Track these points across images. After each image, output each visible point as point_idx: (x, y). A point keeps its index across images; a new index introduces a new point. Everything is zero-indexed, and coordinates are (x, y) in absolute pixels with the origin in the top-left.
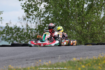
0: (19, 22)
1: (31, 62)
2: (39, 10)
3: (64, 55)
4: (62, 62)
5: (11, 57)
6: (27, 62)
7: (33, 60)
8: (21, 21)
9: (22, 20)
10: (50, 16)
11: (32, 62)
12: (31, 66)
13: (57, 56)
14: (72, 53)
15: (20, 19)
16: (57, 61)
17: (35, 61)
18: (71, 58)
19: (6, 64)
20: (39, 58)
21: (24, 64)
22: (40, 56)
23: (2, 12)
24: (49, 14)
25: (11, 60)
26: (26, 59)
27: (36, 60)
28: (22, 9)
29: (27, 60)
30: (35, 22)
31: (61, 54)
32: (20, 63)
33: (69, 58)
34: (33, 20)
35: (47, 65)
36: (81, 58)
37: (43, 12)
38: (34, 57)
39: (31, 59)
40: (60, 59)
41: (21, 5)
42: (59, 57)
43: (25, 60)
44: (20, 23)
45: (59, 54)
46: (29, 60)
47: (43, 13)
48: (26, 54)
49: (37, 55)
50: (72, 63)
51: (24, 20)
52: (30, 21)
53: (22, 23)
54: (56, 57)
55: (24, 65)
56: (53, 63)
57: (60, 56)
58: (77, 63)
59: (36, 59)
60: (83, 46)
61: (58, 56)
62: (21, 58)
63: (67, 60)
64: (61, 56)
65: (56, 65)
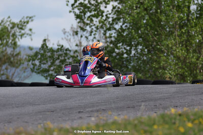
0: (65, 38)
1: (88, 117)
2: (103, 16)
3: (152, 103)
4: (149, 117)
5: (49, 106)
6: (80, 115)
7: (91, 111)
8: (68, 36)
9: (70, 35)
10: (124, 26)
11: (90, 116)
12: (88, 124)
13: (138, 104)
14: (167, 98)
15: (67, 34)
16: (139, 114)
17: (96, 114)
18: (165, 108)
19: (40, 119)
20: (103, 107)
21: (75, 119)
22: (106, 105)
24: (123, 24)
25: (49, 112)
26: (79, 110)
27: (97, 111)
28: (70, 12)
29: (79, 112)
30: (95, 38)
31: (145, 101)
32: (68, 118)
33: (161, 109)
34: (91, 35)
35: (120, 122)
36: (185, 109)
37: (110, 20)
38: (93, 106)
39: (87, 110)
40: (145, 109)
41: (67, 5)
42: (142, 106)
43: (76, 113)
44: (67, 40)
45: (142, 101)
46: (84, 111)
47: (111, 22)
48: (79, 100)
49: (100, 102)
50: (167, 119)
51: (73, 35)
52: (86, 37)
53: (70, 41)
54: (137, 106)
55: (75, 121)
56: (131, 119)
57: (143, 104)
58: (178, 117)
60: (188, 86)
61: (140, 104)
62: (69, 107)
63: (159, 113)
64: (147, 104)
65: (136, 122)
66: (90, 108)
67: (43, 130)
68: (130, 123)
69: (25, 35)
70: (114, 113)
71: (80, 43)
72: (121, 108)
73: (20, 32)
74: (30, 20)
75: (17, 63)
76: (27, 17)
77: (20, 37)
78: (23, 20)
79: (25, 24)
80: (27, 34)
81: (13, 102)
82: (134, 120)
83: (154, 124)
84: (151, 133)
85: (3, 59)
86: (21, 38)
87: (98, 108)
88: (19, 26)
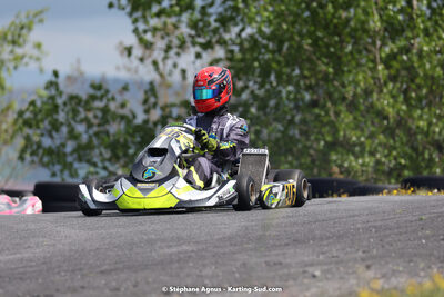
69: (26, 60)
73: (12, 52)
74: (36, 20)
76: (28, 15)
78: (17, 22)
79: (24, 32)
80: (31, 57)
86: (16, 68)
88: (9, 37)
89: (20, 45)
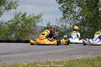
1: (66, 57)
3: (93, 52)
4: (92, 58)
5: (49, 52)
7: (67, 55)
8: (58, 22)
9: (59, 21)
12: (66, 60)
14: (100, 50)
15: (58, 21)
16: (88, 56)
19: (45, 57)
20: (72, 53)
21: (60, 58)
23: (42, 14)
25: (49, 54)
26: (62, 54)
29: (62, 55)
30: (69, 22)
31: (91, 51)
32: (57, 57)
33: (97, 54)
35: (80, 59)
38: (68, 52)
39: (65, 54)
42: (90, 53)
44: (57, 23)
48: (62, 50)
49: (71, 51)
50: (100, 59)
51: (60, 21)
53: (59, 24)
55: (60, 59)
59: (70, 54)
61: (88, 52)
62: (57, 53)
63: (97, 56)
65: (87, 60)
66: (67, 53)
67: (47, 62)
68: (84, 60)
69: (39, 22)
70: (77, 56)
71: (63, 25)
72: (80, 53)
73: (37, 20)
74: (41, 15)
75: (35, 33)
76: (40, 14)
77: (37, 22)
78: (38, 15)
79: (40, 17)
80: (40, 21)
81: (34, 50)
82: (86, 59)
83: (95, 61)
84: (93, 64)
85: (29, 31)
87: (70, 53)
88: (37, 18)
89: (39, 19)
